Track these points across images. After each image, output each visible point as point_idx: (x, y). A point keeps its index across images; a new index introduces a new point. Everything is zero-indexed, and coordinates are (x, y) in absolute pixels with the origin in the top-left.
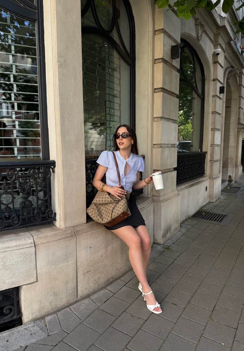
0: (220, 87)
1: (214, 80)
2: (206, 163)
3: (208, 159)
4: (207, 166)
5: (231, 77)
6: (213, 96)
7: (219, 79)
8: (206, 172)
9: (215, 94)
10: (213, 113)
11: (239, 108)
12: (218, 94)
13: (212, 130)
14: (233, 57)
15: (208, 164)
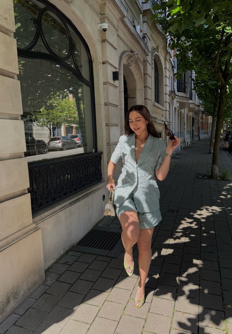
0: (114, 73)
1: (103, 63)
2: (102, 165)
3: (104, 160)
4: (104, 169)
5: (132, 64)
6: (105, 83)
7: (111, 62)
8: (104, 176)
9: (107, 81)
10: (106, 104)
11: (145, 99)
12: (111, 81)
13: (106, 126)
14: (131, 40)
15: (105, 166)
